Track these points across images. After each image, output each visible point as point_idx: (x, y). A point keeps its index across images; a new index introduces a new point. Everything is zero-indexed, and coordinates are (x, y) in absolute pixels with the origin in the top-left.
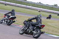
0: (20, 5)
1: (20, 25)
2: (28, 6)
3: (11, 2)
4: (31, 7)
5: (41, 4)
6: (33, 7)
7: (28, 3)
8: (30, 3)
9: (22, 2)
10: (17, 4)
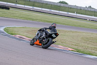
0: (58, 11)
1: (59, 46)
2: (70, 13)
3: (42, 8)
4: (75, 14)
5: (92, 10)
6: (78, 15)
7: (71, 8)
8: (73, 7)
9: (60, 6)
10: (52, 11)
